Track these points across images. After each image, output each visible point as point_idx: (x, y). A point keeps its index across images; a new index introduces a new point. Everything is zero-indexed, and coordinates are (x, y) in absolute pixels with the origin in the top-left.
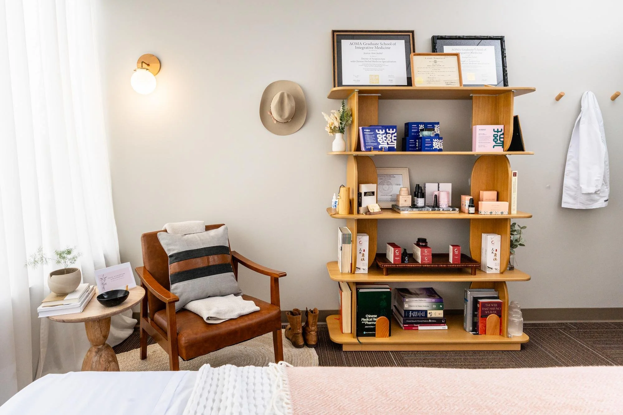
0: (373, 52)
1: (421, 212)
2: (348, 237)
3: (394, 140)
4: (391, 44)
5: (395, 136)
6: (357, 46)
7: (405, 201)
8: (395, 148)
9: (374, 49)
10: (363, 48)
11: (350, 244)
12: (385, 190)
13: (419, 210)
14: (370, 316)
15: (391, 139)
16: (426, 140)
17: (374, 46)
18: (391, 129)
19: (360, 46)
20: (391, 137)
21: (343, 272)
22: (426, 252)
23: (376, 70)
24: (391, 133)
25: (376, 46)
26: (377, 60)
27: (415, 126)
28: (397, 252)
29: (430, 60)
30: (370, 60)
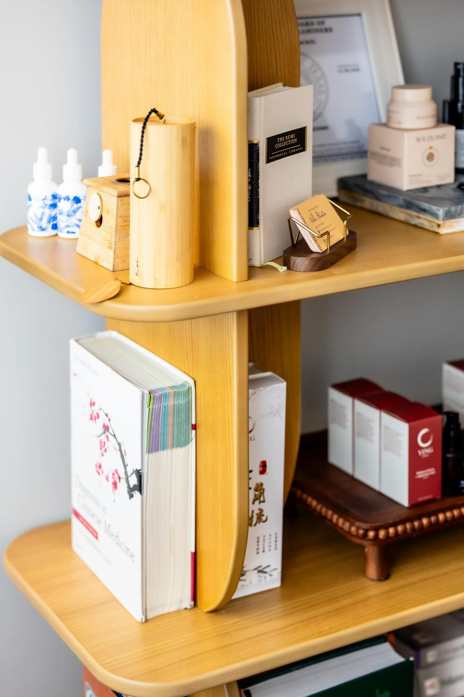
2: (177, 409)
11: (187, 443)
21: (150, 616)
28: (425, 439)
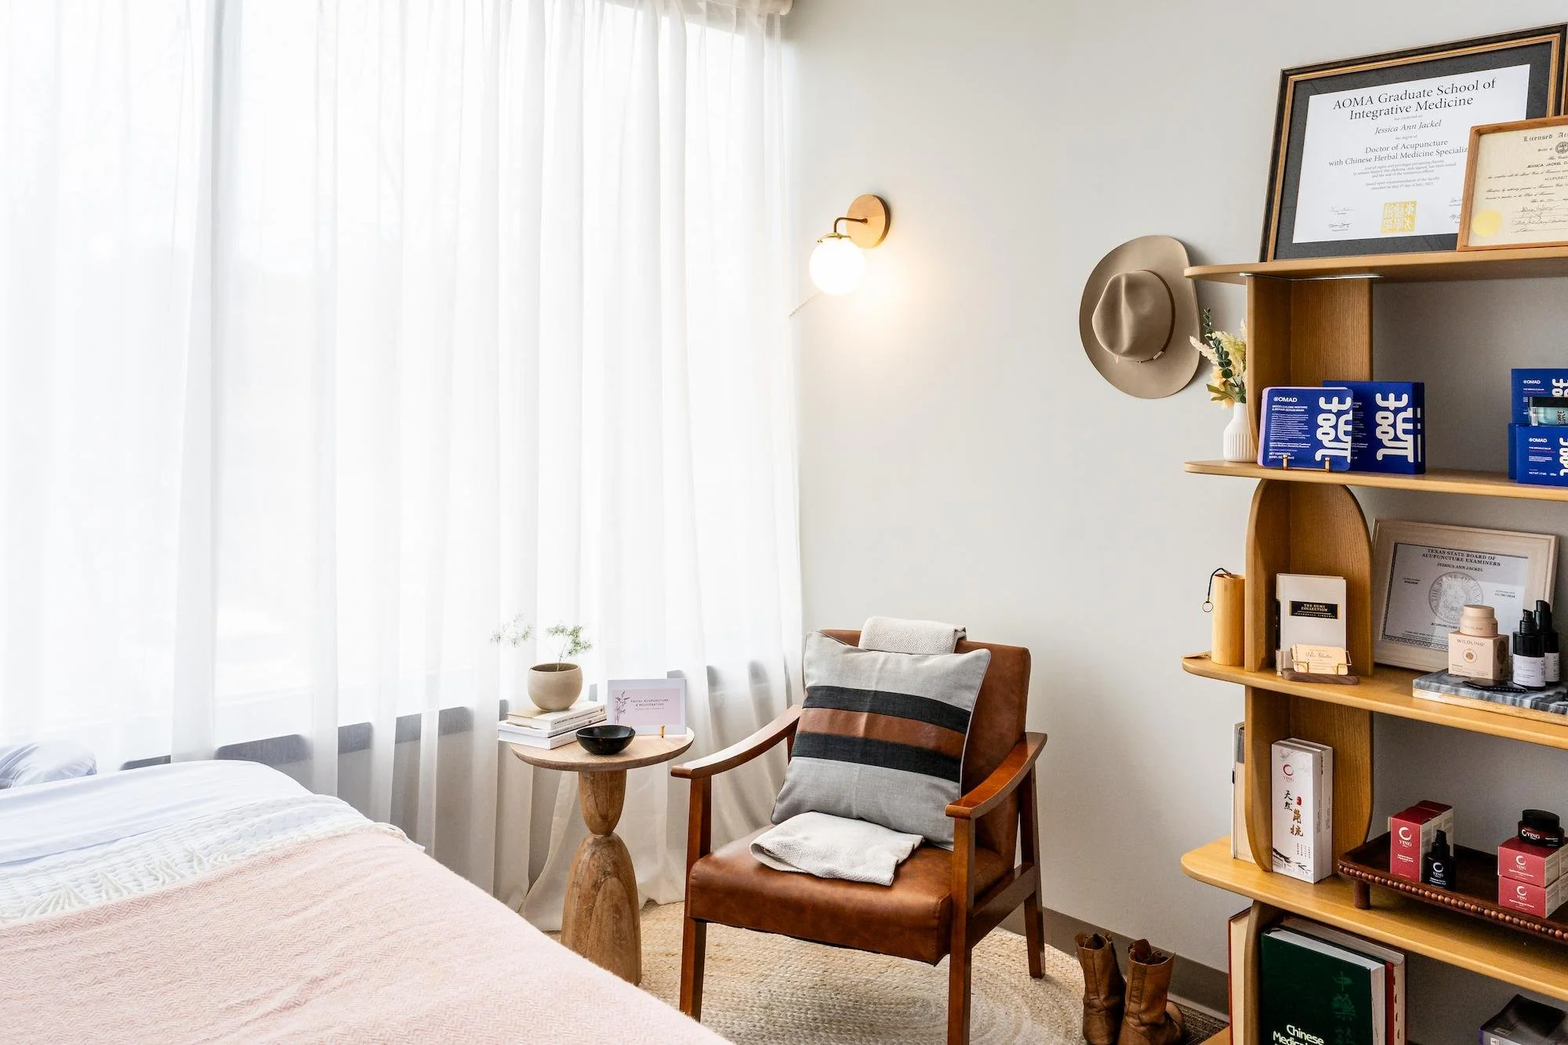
0: (1408, 123)
1: (1490, 706)
3: (1405, 432)
4: (1476, 87)
5: (1405, 420)
6: (1358, 109)
7: (1470, 656)
8: (1411, 460)
9: (1412, 112)
10: (1374, 115)
12: (1452, 609)
13: (1481, 698)
14: (1300, 1034)
15: (1391, 430)
16: (1531, 440)
17: (1413, 103)
18: (1392, 396)
19: (1368, 108)
20: (1391, 421)
22: (1522, 865)
23: (1411, 183)
24: (1392, 408)
25: (1422, 101)
26: (1419, 150)
27: (1535, 382)
29: (1544, 143)
30: (1392, 153)
